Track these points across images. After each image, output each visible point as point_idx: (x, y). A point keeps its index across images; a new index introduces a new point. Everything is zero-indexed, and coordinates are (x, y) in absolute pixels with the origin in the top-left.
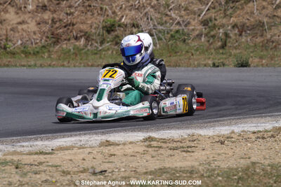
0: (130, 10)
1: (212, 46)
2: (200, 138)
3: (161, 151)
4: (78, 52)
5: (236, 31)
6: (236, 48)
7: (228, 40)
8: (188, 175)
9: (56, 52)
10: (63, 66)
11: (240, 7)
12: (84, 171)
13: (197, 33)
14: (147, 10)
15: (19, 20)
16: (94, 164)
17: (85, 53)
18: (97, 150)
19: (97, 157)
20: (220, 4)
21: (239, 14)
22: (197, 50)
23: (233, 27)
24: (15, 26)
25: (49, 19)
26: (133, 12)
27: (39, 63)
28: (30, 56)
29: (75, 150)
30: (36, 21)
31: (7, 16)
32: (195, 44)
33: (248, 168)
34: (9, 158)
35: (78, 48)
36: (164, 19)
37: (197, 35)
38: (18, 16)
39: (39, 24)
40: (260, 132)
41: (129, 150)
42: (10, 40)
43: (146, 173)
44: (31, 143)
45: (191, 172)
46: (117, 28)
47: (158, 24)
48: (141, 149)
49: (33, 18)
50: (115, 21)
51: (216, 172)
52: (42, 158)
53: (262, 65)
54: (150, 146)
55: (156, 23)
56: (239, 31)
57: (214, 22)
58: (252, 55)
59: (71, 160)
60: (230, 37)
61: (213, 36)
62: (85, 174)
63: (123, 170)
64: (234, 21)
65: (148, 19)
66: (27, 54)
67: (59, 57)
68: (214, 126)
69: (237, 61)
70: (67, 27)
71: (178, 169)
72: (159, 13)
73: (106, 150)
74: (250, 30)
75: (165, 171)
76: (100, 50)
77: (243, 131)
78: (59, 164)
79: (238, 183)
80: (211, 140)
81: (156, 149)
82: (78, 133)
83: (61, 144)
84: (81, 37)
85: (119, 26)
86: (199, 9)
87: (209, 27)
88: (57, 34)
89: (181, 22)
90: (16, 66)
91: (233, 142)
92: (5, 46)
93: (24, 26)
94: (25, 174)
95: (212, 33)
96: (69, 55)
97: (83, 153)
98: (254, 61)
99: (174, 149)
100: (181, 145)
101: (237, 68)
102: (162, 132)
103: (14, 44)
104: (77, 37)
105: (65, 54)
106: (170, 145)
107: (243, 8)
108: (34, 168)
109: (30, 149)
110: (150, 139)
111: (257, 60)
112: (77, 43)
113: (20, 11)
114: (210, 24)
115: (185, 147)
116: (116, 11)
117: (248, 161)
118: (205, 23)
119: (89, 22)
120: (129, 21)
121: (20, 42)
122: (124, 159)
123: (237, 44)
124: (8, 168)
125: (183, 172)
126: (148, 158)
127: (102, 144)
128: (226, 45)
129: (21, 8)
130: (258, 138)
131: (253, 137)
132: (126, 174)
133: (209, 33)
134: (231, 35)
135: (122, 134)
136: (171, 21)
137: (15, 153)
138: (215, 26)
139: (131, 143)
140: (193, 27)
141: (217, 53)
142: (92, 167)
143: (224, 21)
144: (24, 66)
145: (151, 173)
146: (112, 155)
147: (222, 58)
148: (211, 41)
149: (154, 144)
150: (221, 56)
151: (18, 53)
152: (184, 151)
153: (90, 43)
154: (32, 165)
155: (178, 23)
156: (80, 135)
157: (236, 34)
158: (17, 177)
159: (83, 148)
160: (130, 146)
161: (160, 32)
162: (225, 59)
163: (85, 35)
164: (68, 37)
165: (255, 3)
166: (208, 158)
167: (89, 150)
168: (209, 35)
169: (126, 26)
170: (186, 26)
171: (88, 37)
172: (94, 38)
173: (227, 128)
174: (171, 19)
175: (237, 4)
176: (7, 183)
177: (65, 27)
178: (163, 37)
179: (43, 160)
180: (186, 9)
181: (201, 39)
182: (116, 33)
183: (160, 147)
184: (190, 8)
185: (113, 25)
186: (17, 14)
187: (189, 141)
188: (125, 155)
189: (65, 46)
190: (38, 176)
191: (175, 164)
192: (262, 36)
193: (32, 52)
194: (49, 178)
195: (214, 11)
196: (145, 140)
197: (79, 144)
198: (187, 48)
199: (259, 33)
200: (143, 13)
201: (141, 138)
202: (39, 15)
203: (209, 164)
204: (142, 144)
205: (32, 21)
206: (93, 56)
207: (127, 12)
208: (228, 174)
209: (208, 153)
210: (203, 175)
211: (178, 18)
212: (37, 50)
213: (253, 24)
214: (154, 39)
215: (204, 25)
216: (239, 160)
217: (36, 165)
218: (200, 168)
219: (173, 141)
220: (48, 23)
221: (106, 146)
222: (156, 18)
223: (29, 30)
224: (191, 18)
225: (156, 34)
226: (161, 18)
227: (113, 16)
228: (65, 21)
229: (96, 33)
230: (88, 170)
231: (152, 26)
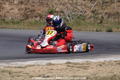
0: (60, 5)
1: (96, 22)
2: (91, 63)
3: (74, 68)
4: (36, 23)
5: (107, 16)
6: (106, 24)
9: (27, 22)
10: (30, 29)
11: (109, 5)
14: (67, 5)
15: (11, 8)
16: (44, 73)
17: (40, 23)
18: (45, 67)
19: (45, 70)
20: (100, 4)
21: (108, 8)
22: (89, 24)
23: (106, 14)
24: (9, 10)
25: (24, 8)
26: (61, 6)
27: (19, 27)
29: (36, 67)
30: (18, 9)
31: (5, 6)
32: (88, 21)
33: (112, 77)
34: (6, 69)
35: (36, 21)
36: (75, 9)
37: (90, 17)
38: (10, 6)
39: (19, 10)
40: (118, 61)
41: (60, 67)
42: (6, 17)
44: (16, 63)
45: (87, 78)
46: (54, 13)
47: (72, 11)
48: (65, 67)
49: (17, 7)
51: (98, 78)
52: (21, 70)
53: (118, 31)
54: (69, 66)
55: (71, 11)
56: (108, 16)
57: (97, 11)
58: (113, 27)
59: (34, 71)
60: (104, 19)
61: (97, 18)
63: (57, 76)
64: (106, 11)
65: (68, 9)
66: (14, 23)
67: (28, 25)
68: (97, 58)
69: (107, 29)
70: (32, 12)
72: (73, 7)
73: (49, 67)
74: (113, 16)
77: (110, 61)
78: (28, 73)
80: (96, 64)
81: (71, 67)
83: (29, 64)
84: (38, 16)
85: (55, 12)
86: (91, 6)
88: (27, 15)
89: (83, 11)
90: (9, 28)
91: (106, 65)
92: (4, 19)
93: (13, 11)
94: (13, 77)
95: (96, 16)
96: (32, 24)
97: (39, 68)
98: (114, 29)
99: (79, 68)
100: (83, 66)
101: (107, 32)
102: (74, 60)
103: (8, 19)
104: (36, 16)
105: (30, 24)
106: (78, 66)
107: (110, 6)
109: (15, 65)
110: (69, 63)
111: (116, 29)
112: (36, 19)
114: (95, 13)
115: (85, 67)
116: (54, 5)
117: (113, 74)
118: (93, 12)
119: (42, 10)
120: (59, 10)
121: (10, 18)
122: (57, 71)
123: (107, 22)
124: (5, 73)
126: (68, 71)
127: (47, 64)
128: (102, 22)
129: (11, 3)
130: (117, 64)
131: (115, 63)
133: (95, 16)
134: (105, 18)
135: (56, 60)
136: (78, 11)
137: (9, 67)
138: (97, 14)
139: (60, 64)
140: (88, 14)
141: (98, 25)
142: (43, 75)
143: (102, 11)
144: (12, 28)
146: (52, 69)
147: (100, 28)
148: (96, 20)
149: (71, 65)
150: (100, 27)
151: (10, 23)
152: (84, 69)
154: (16, 73)
155: (81, 12)
156: (37, 60)
157: (107, 17)
158: (10, 78)
159: (39, 66)
160: (60, 66)
161: (73, 15)
164: (32, 16)
165: (116, 4)
166: (94, 72)
167: (42, 67)
168: (95, 17)
169: (58, 12)
170: (85, 13)
171: (41, 16)
172: (44, 17)
173: (103, 59)
177: (31, 11)
178: (74, 18)
179: (21, 71)
180: (85, 5)
181: (91, 19)
183: (73, 67)
184: (87, 5)
185: (53, 11)
186: (10, 5)
187: (86, 64)
188: (57, 69)
189: (30, 20)
190: (19, 78)
191: (80, 74)
192: (118, 18)
193: (16, 22)
194: (24, 79)
195: (97, 6)
196: (67, 63)
197: (37, 64)
198: (85, 23)
199: (117, 17)
200: (66, 7)
201: (65, 62)
202: (20, 6)
203: (95, 75)
204: (65, 65)
205: (16, 9)
206: (43, 25)
207: (59, 6)
208: (104, 79)
209: (94, 70)
211: (81, 9)
212: (18, 21)
213: (114, 13)
214: (70, 18)
215: (92, 13)
216: (108, 74)
217: (18, 73)
218: (91, 76)
219: (79, 64)
220: (23, 10)
221: (49, 65)
222: (71, 9)
223: (15, 13)
224: (87, 10)
225: (71, 16)
226: (74, 9)
227: (52, 7)
228: (31, 9)
229: (44, 15)
230: (41, 75)
231: (69, 13)
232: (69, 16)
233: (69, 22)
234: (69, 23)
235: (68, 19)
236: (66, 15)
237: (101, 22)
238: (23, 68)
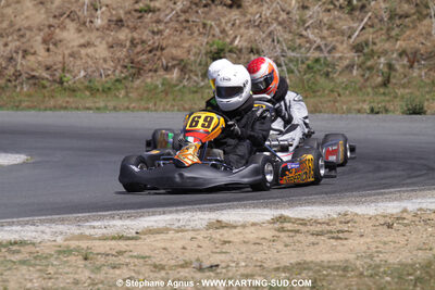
0: (247, 28)
1: (368, 83)
2: (356, 219)
3: (299, 237)
4: (168, 88)
5: (405, 61)
6: (403, 86)
7: (393, 73)
8: (341, 272)
9: (137, 89)
10: (147, 109)
11: (411, 26)
12: (185, 265)
13: (346, 62)
14: (271, 28)
15: (82, 41)
16: (200, 255)
17: (180, 90)
18: (204, 233)
19: (204, 245)
20: (381, 20)
21: (409, 36)
22: (345, 88)
23: (400, 55)
24: (75, 49)
25: (126, 40)
26: (252, 31)
27: (111, 104)
28: (98, 95)
29: (171, 234)
30: (107, 43)
31: (65, 35)
32: (343, 79)
33: (429, 264)
34: (73, 244)
35: (169, 84)
36: (298, 41)
37: (347, 67)
38: (80, 35)
39: (112, 47)
41: (251, 234)
42: (68, 71)
43: (277, 269)
44: (106, 223)
45: (345, 269)
46: (227, 54)
47: (289, 49)
48: (269, 234)
49: (103, 39)
50: (224, 45)
51: (382, 270)
52: (122, 245)
54: (282, 230)
55: (285, 48)
56: (409, 61)
57: (371, 46)
58: (427, 96)
59: (164, 249)
60: (395, 70)
61: (370, 68)
62: (187, 270)
63: (243, 264)
64: (401, 46)
65: (273, 41)
66: (93, 91)
67: (141, 95)
68: (376, 201)
69: (407, 105)
70: (154, 53)
71: (325, 264)
72: (290, 32)
73: (217, 235)
74: (424, 60)
75: (305, 266)
76: (202, 87)
77: (420, 209)
78: (147, 254)
79: (415, 286)
80: (373, 222)
81: (291, 234)
82: (174, 208)
84: (174, 66)
85: (231, 51)
86: (349, 28)
87: (365, 55)
88: (139, 63)
89: (323, 47)
90: (77, 108)
91: (406, 225)
92: (61, 79)
93: (90, 50)
94: (99, 269)
95: (369, 63)
96: (156, 94)
97: (182, 238)
98: (431, 105)
99: (317, 235)
100: (329, 228)
101: (406, 116)
102: (299, 209)
103: (74, 77)
104: (167, 67)
105: (150, 91)
106: (313, 229)
107: (415, 27)
108: (112, 260)
109: (104, 231)
110: (282, 219)
112: (168, 76)
113: (82, 28)
114: (366, 50)
115: (336, 232)
116: (227, 29)
117: (429, 254)
118: (358, 48)
119: (186, 45)
120: (245, 44)
121: (82, 74)
122: (244, 248)
124: (72, 258)
125: (332, 268)
126: (280, 247)
127: (210, 226)
128: (389, 82)
129: (84, 23)
132: (248, 271)
133: (364, 63)
134: (398, 67)
135: (240, 211)
136: (308, 45)
137: (81, 237)
138: (372, 53)
139: (254, 224)
140: (340, 55)
141: (376, 94)
142: (198, 260)
143: (387, 46)
144: (89, 109)
145: (285, 269)
146: (225, 242)
147: (384, 101)
148: (367, 75)
149: (288, 226)
150: (383, 97)
151: (80, 90)
152: (333, 238)
153: (187, 76)
154: (108, 255)
155: (319, 48)
156: (177, 211)
157: (404, 66)
158: (87, 273)
159: (183, 231)
160: (252, 229)
161: (291, 60)
162: (389, 101)
163: (179, 64)
164: (155, 67)
165: (433, 20)
166: (369, 248)
167: (192, 234)
168: (364, 67)
169: (240, 51)
170: (329, 52)
171: (184, 67)
172: (193, 68)
173: (396, 204)
174: (307, 42)
175: (407, 20)
176: (72, 280)
177: (150, 51)
178: (295, 69)
179: (124, 248)
180: (330, 27)
181: (351, 72)
183: (298, 231)
184: (336, 26)
185: (222, 50)
186: (80, 31)
187: (341, 222)
188: (244, 242)
189: (149, 80)
190: (117, 272)
191: (320, 257)
193: (101, 89)
194: (133, 275)
195: (371, 30)
196: (274, 221)
197: (177, 224)
198: (332, 85)
200: (267, 33)
201: (269, 218)
202: (112, 33)
203: (371, 257)
204: (271, 226)
205: (101, 42)
206: (191, 96)
207: (242, 30)
208: (400, 273)
209: (369, 240)
210: (362, 274)
211: (318, 41)
212: (108, 85)
213: (429, 50)
214: (283, 70)
215: (356, 52)
216: (415, 253)
217: (113, 255)
218: (358, 263)
219: (317, 222)
220: (125, 46)
221: (217, 228)
222: (285, 40)
223: (97, 56)
224: (337, 41)
225: (286, 64)
226: (293, 40)
227: (221, 36)
228: (150, 43)
229: (195, 61)
230: (191, 263)
231: (279, 52)
238: (128, 239)
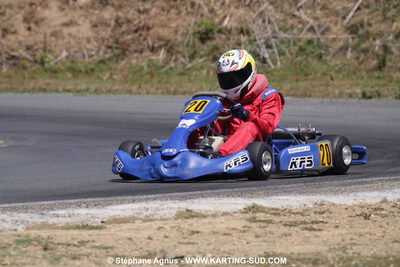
0: (237, 8)
1: (362, 66)
2: (332, 209)
3: (271, 228)
4: (154, 70)
7: (388, 57)
8: (311, 265)
9: (122, 70)
10: (130, 92)
12: (149, 255)
13: (341, 44)
14: (262, 8)
15: (65, 20)
16: (165, 245)
17: (166, 72)
18: (172, 223)
19: (171, 235)
20: (378, 1)
22: (339, 72)
23: (397, 37)
24: (58, 28)
25: (111, 19)
26: (242, 11)
27: (93, 87)
28: (80, 76)
29: (138, 223)
30: (91, 22)
31: (46, 13)
32: (336, 62)
34: (34, 233)
35: (155, 65)
36: (290, 22)
37: (341, 49)
38: (63, 13)
39: (96, 26)
41: (221, 224)
42: (50, 51)
44: (71, 211)
45: (315, 262)
46: (216, 35)
47: (280, 29)
48: (239, 224)
49: (86, 17)
50: (213, 25)
51: (354, 263)
52: (85, 234)
54: (254, 220)
55: (277, 28)
57: (366, 28)
59: (130, 239)
60: (391, 53)
61: (365, 51)
63: (210, 255)
64: (397, 27)
66: (75, 72)
67: (126, 78)
68: (356, 191)
70: (140, 32)
71: (295, 256)
72: (282, 12)
73: (185, 224)
76: (189, 69)
78: (111, 245)
80: (350, 212)
81: (263, 224)
82: (145, 197)
83: (116, 213)
84: (160, 47)
85: (220, 31)
86: (344, 8)
87: (359, 37)
88: (124, 43)
89: (316, 28)
90: (57, 91)
91: (384, 216)
92: (42, 59)
93: (73, 30)
94: (58, 260)
95: (364, 46)
96: (141, 76)
97: (149, 228)
99: (291, 226)
100: (303, 219)
101: (399, 101)
102: (274, 198)
103: (56, 57)
104: (153, 47)
105: (135, 73)
106: (286, 219)
109: (68, 220)
110: (254, 208)
112: (154, 58)
113: (65, 6)
114: (361, 32)
115: (310, 223)
116: (216, 8)
118: (353, 29)
119: (173, 25)
120: (234, 25)
121: (65, 54)
122: (213, 239)
124: (31, 249)
125: (302, 261)
126: (250, 238)
127: (180, 215)
128: (384, 65)
129: (68, 2)
133: (358, 45)
134: (394, 49)
135: (213, 200)
136: (300, 26)
137: (45, 226)
138: (367, 35)
139: (225, 214)
140: (334, 36)
141: (370, 77)
142: (162, 251)
144: (69, 91)
146: (193, 233)
147: (378, 85)
148: (362, 57)
149: (261, 216)
150: (377, 81)
151: (61, 71)
152: (307, 229)
154: (69, 245)
155: (311, 29)
156: (147, 200)
158: (45, 264)
159: (151, 220)
160: (223, 219)
161: (282, 42)
162: (383, 86)
163: (166, 45)
164: (141, 47)
166: (343, 240)
167: (159, 224)
168: (359, 49)
169: (230, 31)
170: (323, 33)
171: (171, 48)
172: (181, 49)
173: (376, 194)
174: (300, 22)
177: (136, 31)
178: (286, 51)
179: (87, 238)
180: (324, 7)
181: (345, 54)
182: (214, 42)
183: (270, 222)
184: (330, 6)
185: (211, 30)
186: (62, 9)
187: (316, 213)
188: (214, 233)
189: (135, 61)
190: (77, 263)
191: (290, 249)
193: (83, 70)
195: (367, 11)
196: (248, 210)
197: (145, 213)
198: (324, 68)
200: (257, 13)
201: (241, 207)
202: (97, 12)
203: (344, 249)
204: (242, 216)
205: (84, 22)
206: (178, 78)
207: (232, 9)
208: (373, 265)
209: (344, 231)
211: (311, 22)
212: (92, 66)
214: (273, 53)
215: (351, 33)
216: (391, 245)
217: (75, 245)
218: (330, 255)
219: (291, 212)
220: (109, 26)
221: (186, 218)
222: (276, 20)
223: (80, 36)
224: (331, 22)
225: (277, 46)
226: (285, 21)
227: (210, 16)
228: (135, 22)
229: (183, 42)
230: (156, 254)
231: (270, 33)
232: (269, 47)
233: (269, 66)
234: (269, 69)
235: (267, 56)
236: (258, 42)
237: (381, 66)
238: (93, 228)
